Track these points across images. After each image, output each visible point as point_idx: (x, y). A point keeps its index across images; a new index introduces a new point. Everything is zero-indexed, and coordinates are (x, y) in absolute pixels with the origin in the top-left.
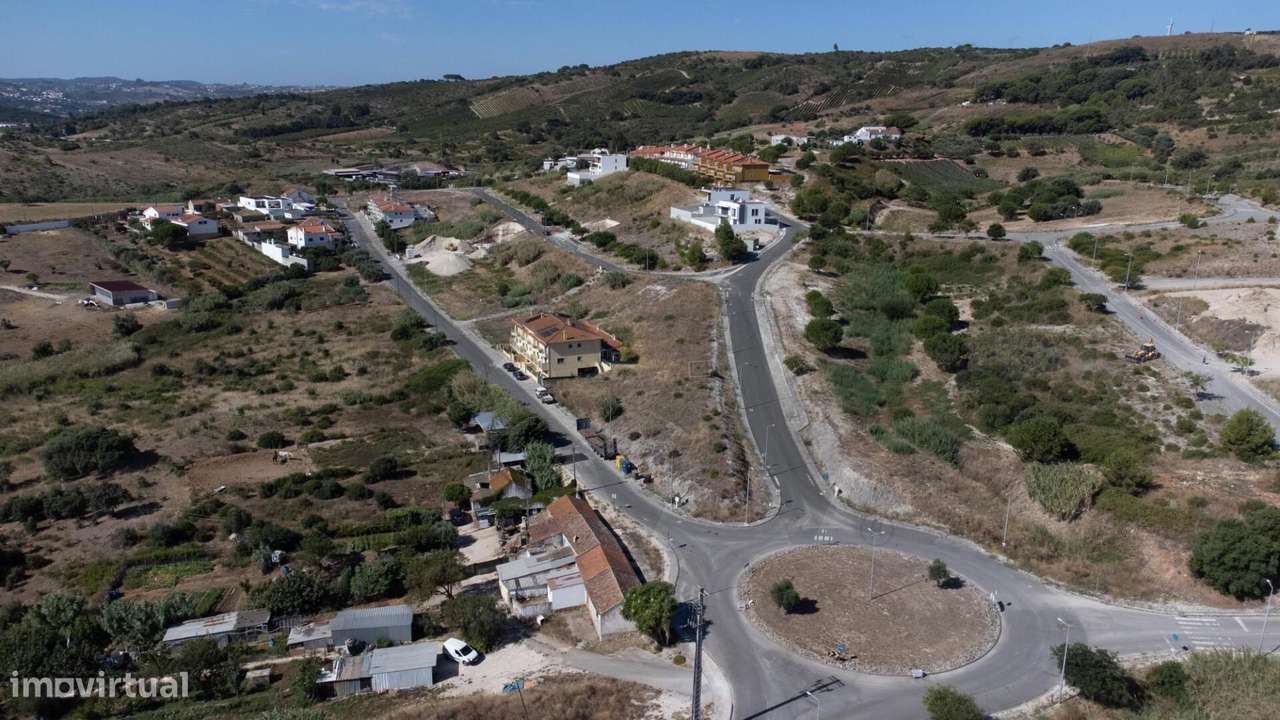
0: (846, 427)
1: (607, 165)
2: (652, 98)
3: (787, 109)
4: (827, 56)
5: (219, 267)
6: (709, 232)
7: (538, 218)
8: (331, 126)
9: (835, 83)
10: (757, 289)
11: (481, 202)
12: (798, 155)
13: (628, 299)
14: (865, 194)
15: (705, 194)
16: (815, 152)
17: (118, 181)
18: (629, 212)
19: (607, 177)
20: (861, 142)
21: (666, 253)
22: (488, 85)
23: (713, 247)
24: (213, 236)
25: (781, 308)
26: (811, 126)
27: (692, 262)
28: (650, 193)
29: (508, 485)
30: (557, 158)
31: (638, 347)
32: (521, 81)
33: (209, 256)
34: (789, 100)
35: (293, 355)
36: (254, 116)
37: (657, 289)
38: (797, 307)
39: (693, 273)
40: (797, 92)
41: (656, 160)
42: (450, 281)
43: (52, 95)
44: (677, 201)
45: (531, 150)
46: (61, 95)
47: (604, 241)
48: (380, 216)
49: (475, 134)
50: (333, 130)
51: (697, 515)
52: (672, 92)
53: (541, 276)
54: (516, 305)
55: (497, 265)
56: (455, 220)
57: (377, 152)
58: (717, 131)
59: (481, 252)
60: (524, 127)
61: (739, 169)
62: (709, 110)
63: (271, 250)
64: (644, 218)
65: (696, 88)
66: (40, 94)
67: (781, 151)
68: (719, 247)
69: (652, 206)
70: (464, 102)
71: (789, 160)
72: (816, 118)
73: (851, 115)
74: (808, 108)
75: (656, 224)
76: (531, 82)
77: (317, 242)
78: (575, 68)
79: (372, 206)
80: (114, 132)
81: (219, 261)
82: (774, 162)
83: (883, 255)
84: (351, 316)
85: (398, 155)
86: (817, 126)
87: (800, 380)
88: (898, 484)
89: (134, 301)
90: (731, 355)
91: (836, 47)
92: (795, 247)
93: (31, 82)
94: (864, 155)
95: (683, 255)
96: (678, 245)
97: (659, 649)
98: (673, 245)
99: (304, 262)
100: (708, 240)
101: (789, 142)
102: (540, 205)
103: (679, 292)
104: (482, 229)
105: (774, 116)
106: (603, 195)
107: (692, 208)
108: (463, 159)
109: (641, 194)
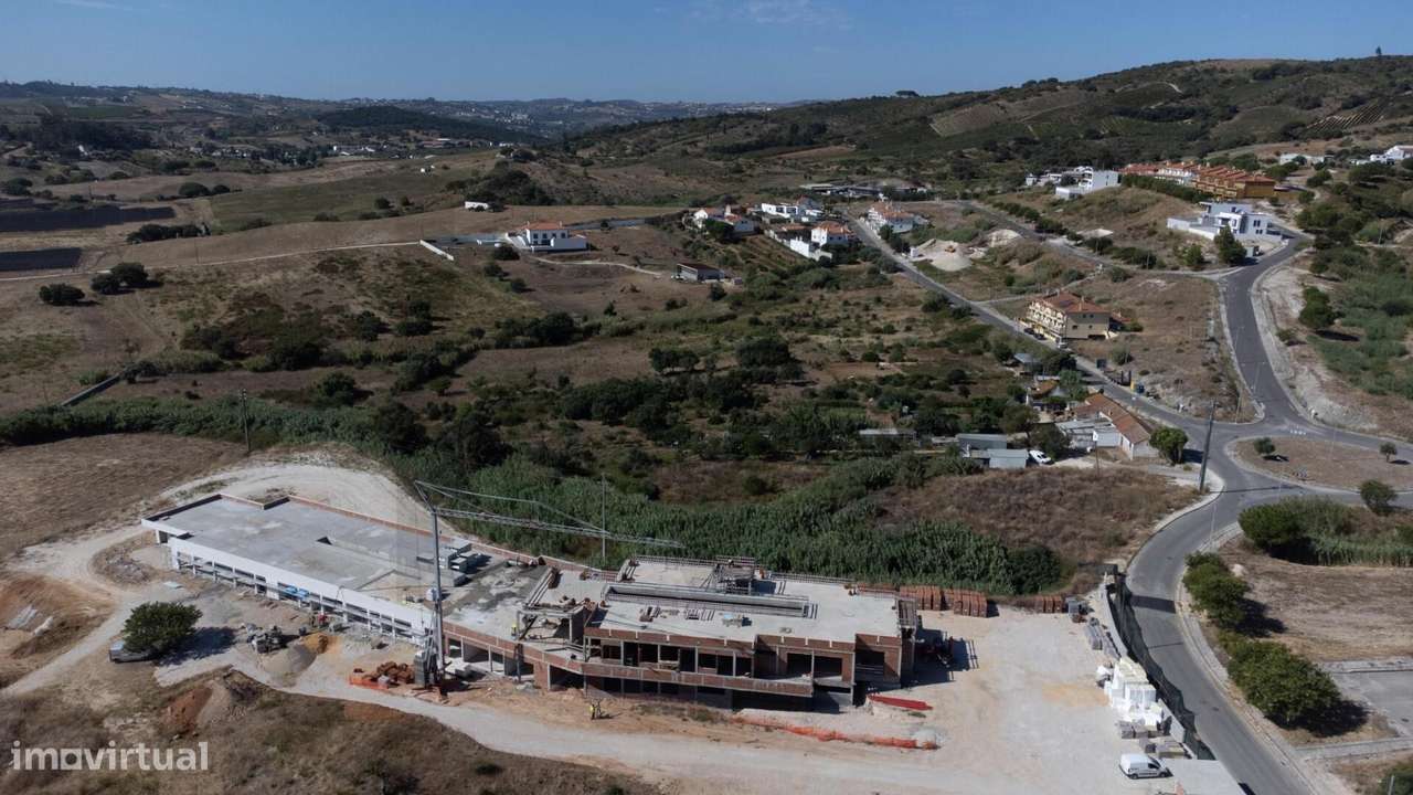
0: (1327, 377)
1: (1097, 182)
2: (1133, 115)
3: (1303, 125)
4: (1365, 63)
5: (761, 257)
6: (1207, 240)
7: (1032, 226)
8: (792, 144)
9: (1372, 95)
10: (1255, 285)
11: (971, 212)
12: (1312, 173)
13: (1129, 289)
14: (1384, 213)
15: (1204, 207)
16: (1332, 171)
17: (636, 192)
18: (1123, 223)
19: (1097, 192)
20: (1391, 162)
21: (1163, 255)
22: (948, 103)
23: (1211, 252)
24: (750, 234)
25: (1276, 299)
26: (1334, 145)
27: (1190, 264)
28: (1145, 206)
29: (1055, 388)
30: (1039, 175)
31: (1141, 321)
32: (983, 97)
33: (751, 249)
34: (1304, 115)
35: (848, 317)
36: (716, 135)
37: (1158, 282)
38: (1294, 302)
39: (1191, 272)
40: (1319, 106)
41: (1150, 177)
42: (957, 275)
43: (519, 117)
44: (1174, 214)
45: (998, 168)
46: (525, 116)
47: (1102, 246)
48: (883, 222)
49: (939, 152)
50: (793, 148)
51: (1197, 416)
52: (1157, 108)
53: (1043, 272)
54: (1023, 292)
55: (997, 264)
56: (950, 227)
57: (843, 169)
58: (1212, 151)
59: (979, 253)
60: (990, 146)
61: (1242, 186)
62: (1203, 127)
63: (799, 246)
64: (1141, 228)
65: (1188, 104)
66: (509, 116)
67: (1291, 169)
68: (1218, 251)
69: (1148, 217)
70: (924, 120)
71: (1298, 178)
72: (1340, 135)
73: (1387, 133)
74: (1333, 124)
75: (1152, 233)
76: (995, 99)
77: (836, 241)
78: (1043, 82)
79: (873, 212)
80: (601, 150)
81: (760, 253)
82: (1281, 181)
83: (1394, 266)
84: (884, 294)
85: (864, 172)
86: (1341, 145)
87: (1290, 349)
88: (1367, 409)
89: (710, 278)
90: (1227, 331)
91: (1379, 50)
92: (1297, 255)
93: (499, 105)
94: (1393, 175)
95: (1180, 257)
96: (1175, 249)
97: (1173, 465)
98: (1170, 250)
99: (829, 255)
100: (1205, 247)
101: (1302, 161)
102: (1033, 216)
103: (1178, 286)
104: (977, 235)
105: (1285, 134)
106: (1095, 208)
107: (1192, 219)
108: (929, 176)
109: (1136, 207)
